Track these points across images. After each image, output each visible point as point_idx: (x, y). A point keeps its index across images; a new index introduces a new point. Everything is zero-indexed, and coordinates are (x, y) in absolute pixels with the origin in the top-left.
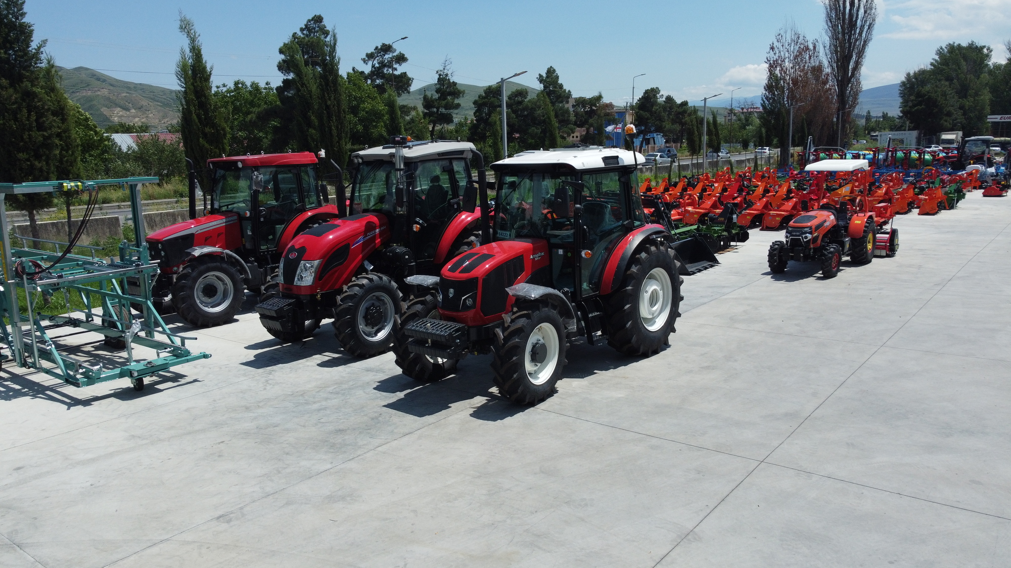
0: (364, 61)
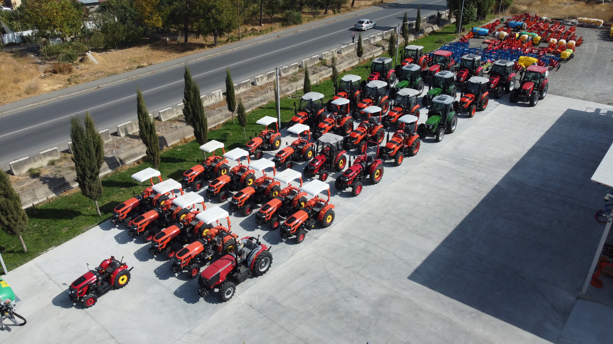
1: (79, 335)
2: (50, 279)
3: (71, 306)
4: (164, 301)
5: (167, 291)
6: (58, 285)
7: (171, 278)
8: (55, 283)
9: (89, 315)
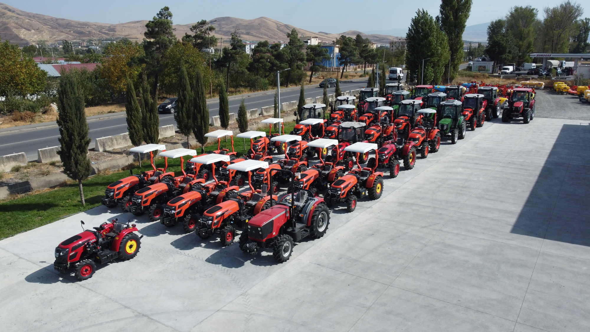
0: (191, 29)
1: (71, 309)
2: (20, 258)
3: (56, 281)
4: (194, 268)
5: (194, 259)
6: (32, 262)
7: (196, 248)
8: (29, 261)
9: (84, 287)
